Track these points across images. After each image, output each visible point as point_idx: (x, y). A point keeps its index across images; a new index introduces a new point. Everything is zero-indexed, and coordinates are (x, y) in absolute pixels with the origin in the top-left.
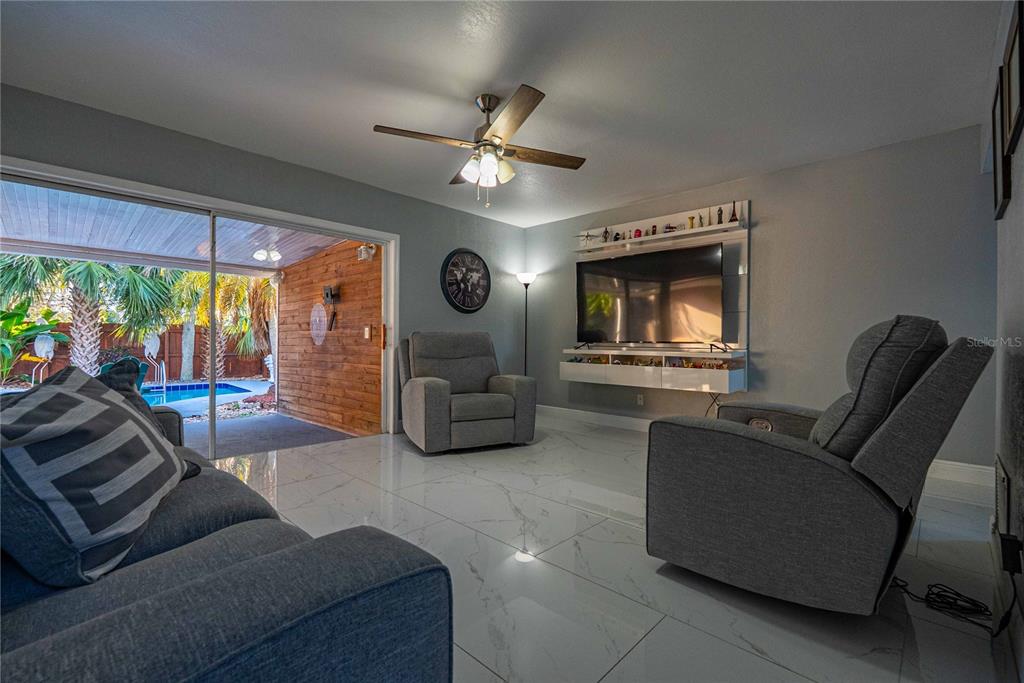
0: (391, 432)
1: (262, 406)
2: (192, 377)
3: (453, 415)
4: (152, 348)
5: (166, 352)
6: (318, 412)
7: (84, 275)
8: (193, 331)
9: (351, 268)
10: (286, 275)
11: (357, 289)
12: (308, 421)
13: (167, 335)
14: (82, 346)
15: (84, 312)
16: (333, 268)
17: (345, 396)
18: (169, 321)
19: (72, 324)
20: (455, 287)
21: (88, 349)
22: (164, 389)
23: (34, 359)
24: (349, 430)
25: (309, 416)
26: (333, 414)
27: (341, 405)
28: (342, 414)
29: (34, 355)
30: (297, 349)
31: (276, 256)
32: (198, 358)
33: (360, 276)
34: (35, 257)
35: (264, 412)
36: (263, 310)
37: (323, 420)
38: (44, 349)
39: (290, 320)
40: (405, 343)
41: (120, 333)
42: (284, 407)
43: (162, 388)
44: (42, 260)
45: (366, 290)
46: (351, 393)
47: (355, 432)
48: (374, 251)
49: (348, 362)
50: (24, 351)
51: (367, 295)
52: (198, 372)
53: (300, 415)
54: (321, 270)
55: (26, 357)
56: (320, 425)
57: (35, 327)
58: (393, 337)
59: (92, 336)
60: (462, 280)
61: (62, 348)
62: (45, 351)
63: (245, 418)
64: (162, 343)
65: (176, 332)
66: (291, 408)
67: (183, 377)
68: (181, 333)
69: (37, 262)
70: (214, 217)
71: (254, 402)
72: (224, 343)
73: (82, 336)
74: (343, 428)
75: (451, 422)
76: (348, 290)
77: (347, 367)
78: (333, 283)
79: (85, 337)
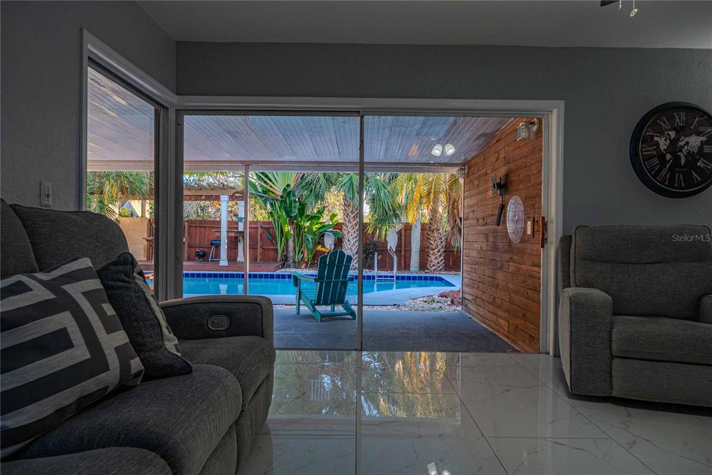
0: (551, 353)
1: (452, 302)
2: (418, 269)
3: (614, 346)
4: (392, 243)
5: (403, 245)
6: (490, 316)
7: (348, 184)
8: (419, 227)
9: (517, 152)
10: (469, 168)
11: (521, 176)
12: (482, 324)
13: (403, 232)
14: (349, 240)
15: (350, 214)
16: (502, 155)
17: (512, 302)
18: (403, 220)
19: (343, 224)
20: (655, 161)
21: (352, 243)
22: (395, 278)
23: (324, 250)
24: (513, 341)
25: (483, 319)
26: (500, 320)
27: (508, 311)
28: (508, 321)
29: (323, 246)
30: (476, 245)
31: (450, 150)
32: (424, 252)
33: (524, 160)
34: (320, 174)
35: (454, 307)
36: (457, 206)
37: (493, 325)
38: (329, 242)
39: (471, 215)
40: (566, 241)
41: (370, 231)
42: (466, 306)
43: (393, 277)
44: (325, 175)
45: (529, 176)
46: (516, 298)
47: (519, 346)
48: (535, 128)
49: (513, 262)
50: (319, 243)
51: (530, 182)
52: (423, 266)
53: (478, 318)
54: (493, 159)
55: (319, 248)
56: (490, 329)
57: (324, 226)
58: (554, 233)
59: (354, 232)
60: (668, 150)
61: (339, 242)
62: (329, 244)
63: (433, 312)
64: (400, 239)
65: (408, 228)
66: (471, 307)
67: (412, 269)
68: (411, 230)
69: (322, 178)
70: (362, 117)
71: (446, 297)
72: (443, 239)
73: (349, 232)
74: (508, 338)
75: (612, 357)
76: (514, 178)
77: (512, 266)
78: (502, 172)
79: (350, 234)
